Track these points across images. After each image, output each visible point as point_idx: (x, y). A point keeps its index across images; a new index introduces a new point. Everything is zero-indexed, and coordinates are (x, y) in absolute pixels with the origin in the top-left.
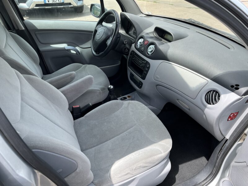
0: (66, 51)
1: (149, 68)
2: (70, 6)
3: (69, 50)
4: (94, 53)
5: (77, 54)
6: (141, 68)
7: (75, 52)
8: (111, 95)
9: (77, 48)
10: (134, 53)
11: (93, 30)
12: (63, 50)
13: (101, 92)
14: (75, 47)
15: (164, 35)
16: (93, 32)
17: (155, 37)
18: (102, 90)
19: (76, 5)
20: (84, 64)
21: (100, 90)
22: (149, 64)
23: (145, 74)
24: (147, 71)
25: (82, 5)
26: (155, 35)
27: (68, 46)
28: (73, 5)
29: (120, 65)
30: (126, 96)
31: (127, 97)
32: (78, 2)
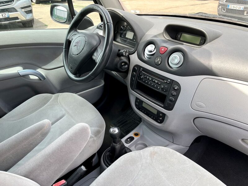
0: (22, 77)
1: (178, 91)
2: (17, 21)
3: (26, 76)
4: (72, 76)
5: (41, 80)
6: (160, 91)
7: (37, 78)
8: (115, 143)
9: (40, 71)
10: (140, 69)
11: (63, 41)
12: (18, 76)
13: (95, 138)
14: (35, 69)
15: (179, 36)
16: (63, 44)
17: (168, 40)
18: (96, 136)
19: (25, 19)
20: (54, 94)
21: (93, 136)
22: (178, 84)
23: (171, 101)
24: (176, 97)
25: (31, 18)
26: (168, 37)
27: (24, 69)
28: (21, 19)
29: (104, 86)
30: (131, 134)
31: (133, 136)
32: (26, 16)
